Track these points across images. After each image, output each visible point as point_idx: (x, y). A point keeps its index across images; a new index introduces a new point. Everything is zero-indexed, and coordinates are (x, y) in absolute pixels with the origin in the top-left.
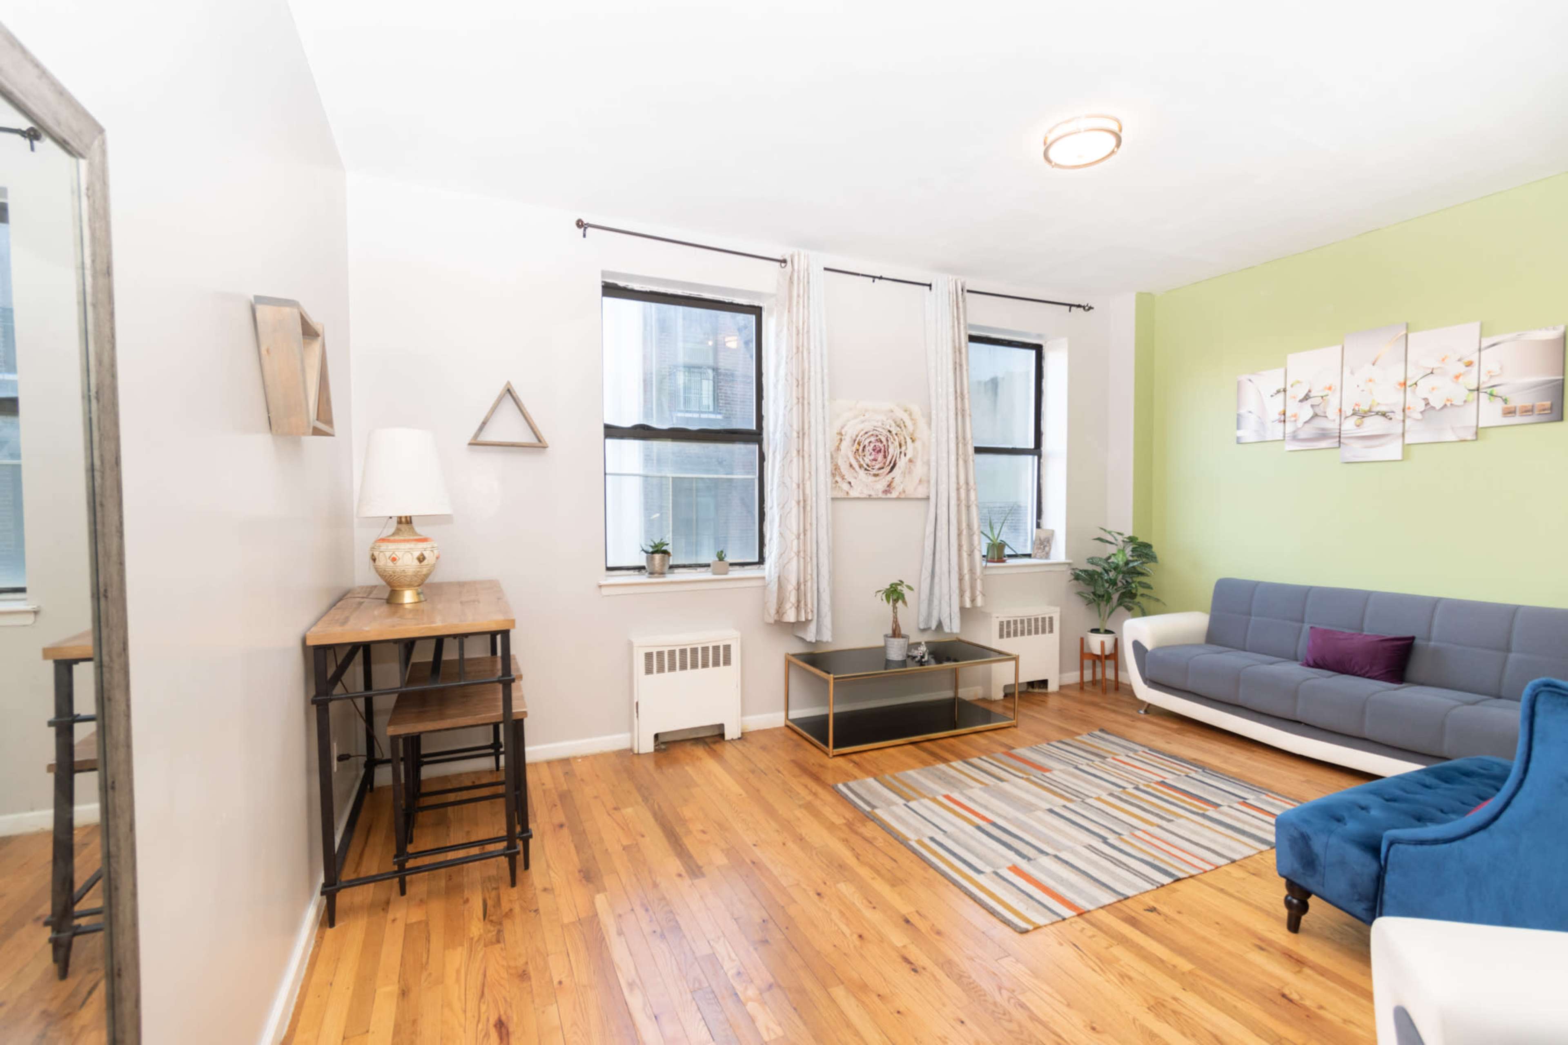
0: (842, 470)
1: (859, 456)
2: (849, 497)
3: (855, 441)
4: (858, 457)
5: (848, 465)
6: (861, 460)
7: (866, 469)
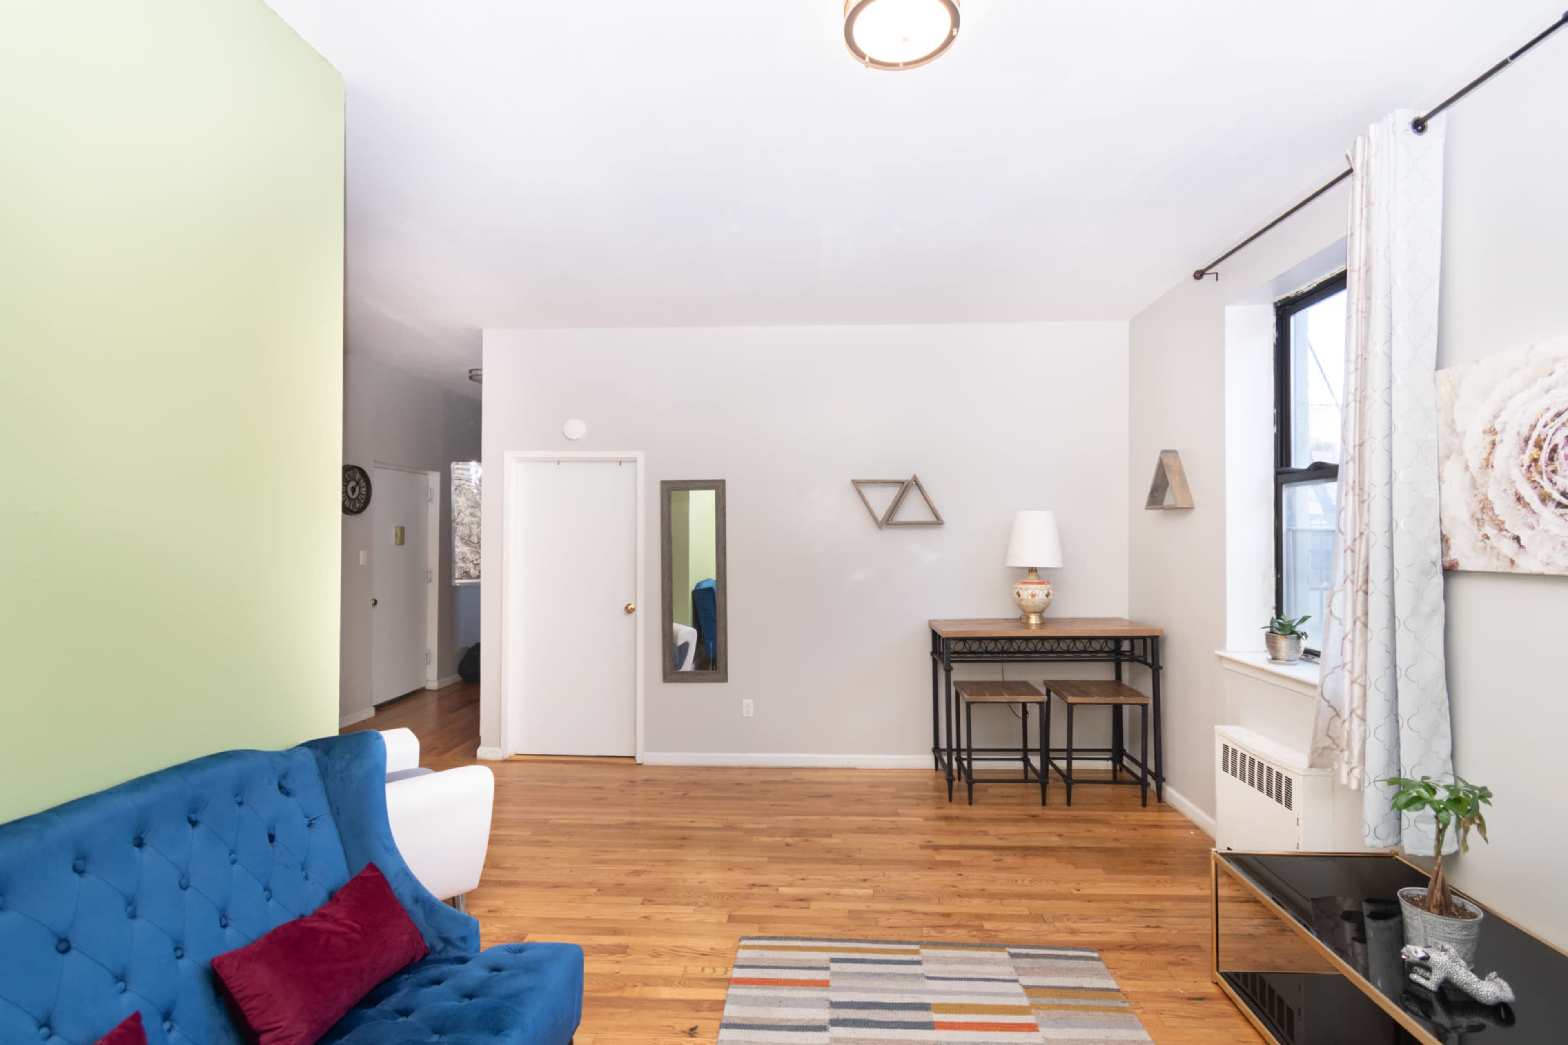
0: (1497, 512)
1: (1541, 473)
2: (1514, 571)
3: (1526, 441)
4: (1537, 478)
5: (1514, 498)
6: (1545, 483)
7: (1559, 505)
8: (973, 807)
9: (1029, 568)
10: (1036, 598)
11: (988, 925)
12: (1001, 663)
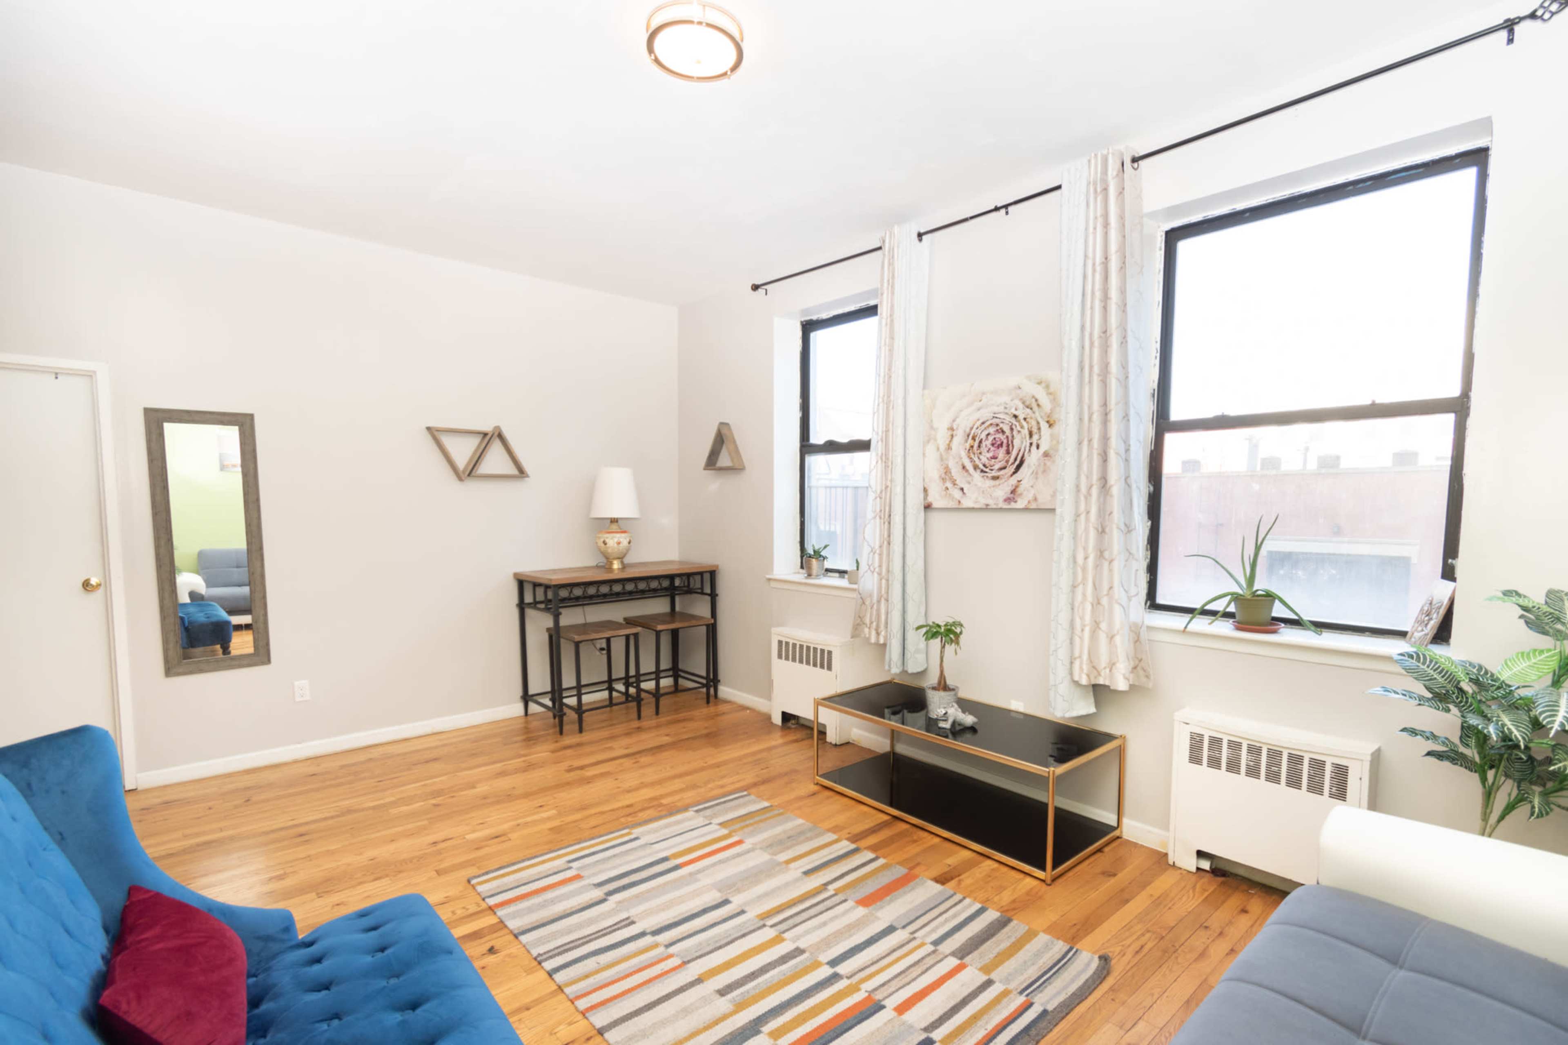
0: (953, 475)
1: (974, 454)
2: (960, 507)
3: (968, 436)
4: (972, 456)
5: (961, 467)
6: (976, 459)
7: (982, 471)
8: (584, 734)
9: (611, 519)
10: (621, 545)
11: (664, 801)
12: (581, 607)
